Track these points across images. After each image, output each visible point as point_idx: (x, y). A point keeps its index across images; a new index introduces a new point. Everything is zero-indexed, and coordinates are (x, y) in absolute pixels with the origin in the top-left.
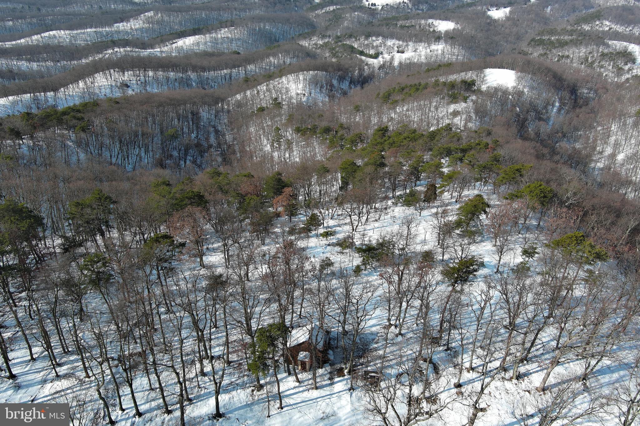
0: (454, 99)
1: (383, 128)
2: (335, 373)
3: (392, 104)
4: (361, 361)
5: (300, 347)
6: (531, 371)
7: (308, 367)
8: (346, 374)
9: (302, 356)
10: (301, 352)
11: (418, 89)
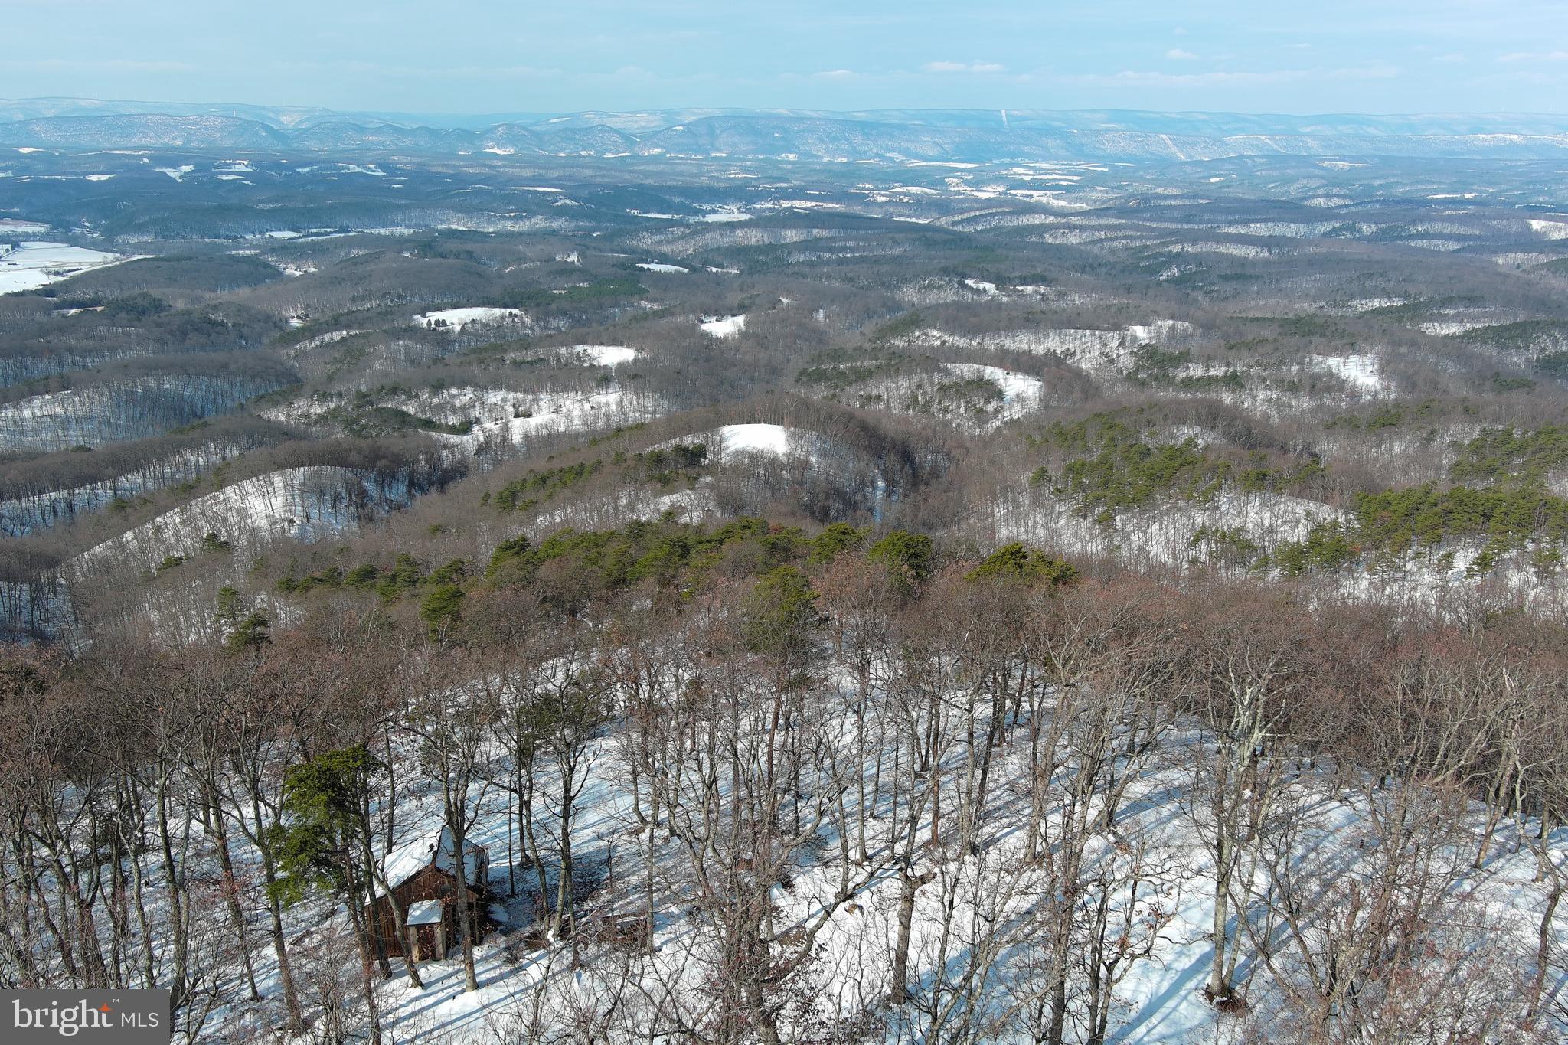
0: (667, 484)
1: (516, 543)
2: (523, 945)
3: (525, 508)
4: (586, 907)
5: (410, 890)
6: (998, 835)
7: (440, 949)
8: (552, 940)
9: (418, 913)
10: (416, 905)
11: (579, 474)
